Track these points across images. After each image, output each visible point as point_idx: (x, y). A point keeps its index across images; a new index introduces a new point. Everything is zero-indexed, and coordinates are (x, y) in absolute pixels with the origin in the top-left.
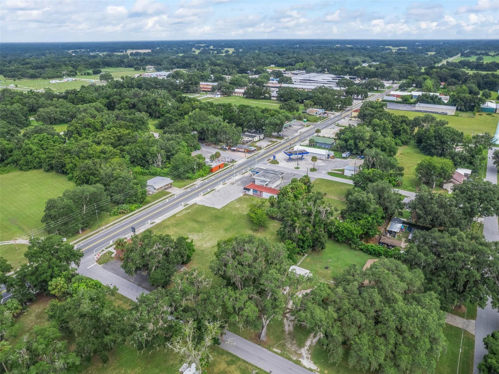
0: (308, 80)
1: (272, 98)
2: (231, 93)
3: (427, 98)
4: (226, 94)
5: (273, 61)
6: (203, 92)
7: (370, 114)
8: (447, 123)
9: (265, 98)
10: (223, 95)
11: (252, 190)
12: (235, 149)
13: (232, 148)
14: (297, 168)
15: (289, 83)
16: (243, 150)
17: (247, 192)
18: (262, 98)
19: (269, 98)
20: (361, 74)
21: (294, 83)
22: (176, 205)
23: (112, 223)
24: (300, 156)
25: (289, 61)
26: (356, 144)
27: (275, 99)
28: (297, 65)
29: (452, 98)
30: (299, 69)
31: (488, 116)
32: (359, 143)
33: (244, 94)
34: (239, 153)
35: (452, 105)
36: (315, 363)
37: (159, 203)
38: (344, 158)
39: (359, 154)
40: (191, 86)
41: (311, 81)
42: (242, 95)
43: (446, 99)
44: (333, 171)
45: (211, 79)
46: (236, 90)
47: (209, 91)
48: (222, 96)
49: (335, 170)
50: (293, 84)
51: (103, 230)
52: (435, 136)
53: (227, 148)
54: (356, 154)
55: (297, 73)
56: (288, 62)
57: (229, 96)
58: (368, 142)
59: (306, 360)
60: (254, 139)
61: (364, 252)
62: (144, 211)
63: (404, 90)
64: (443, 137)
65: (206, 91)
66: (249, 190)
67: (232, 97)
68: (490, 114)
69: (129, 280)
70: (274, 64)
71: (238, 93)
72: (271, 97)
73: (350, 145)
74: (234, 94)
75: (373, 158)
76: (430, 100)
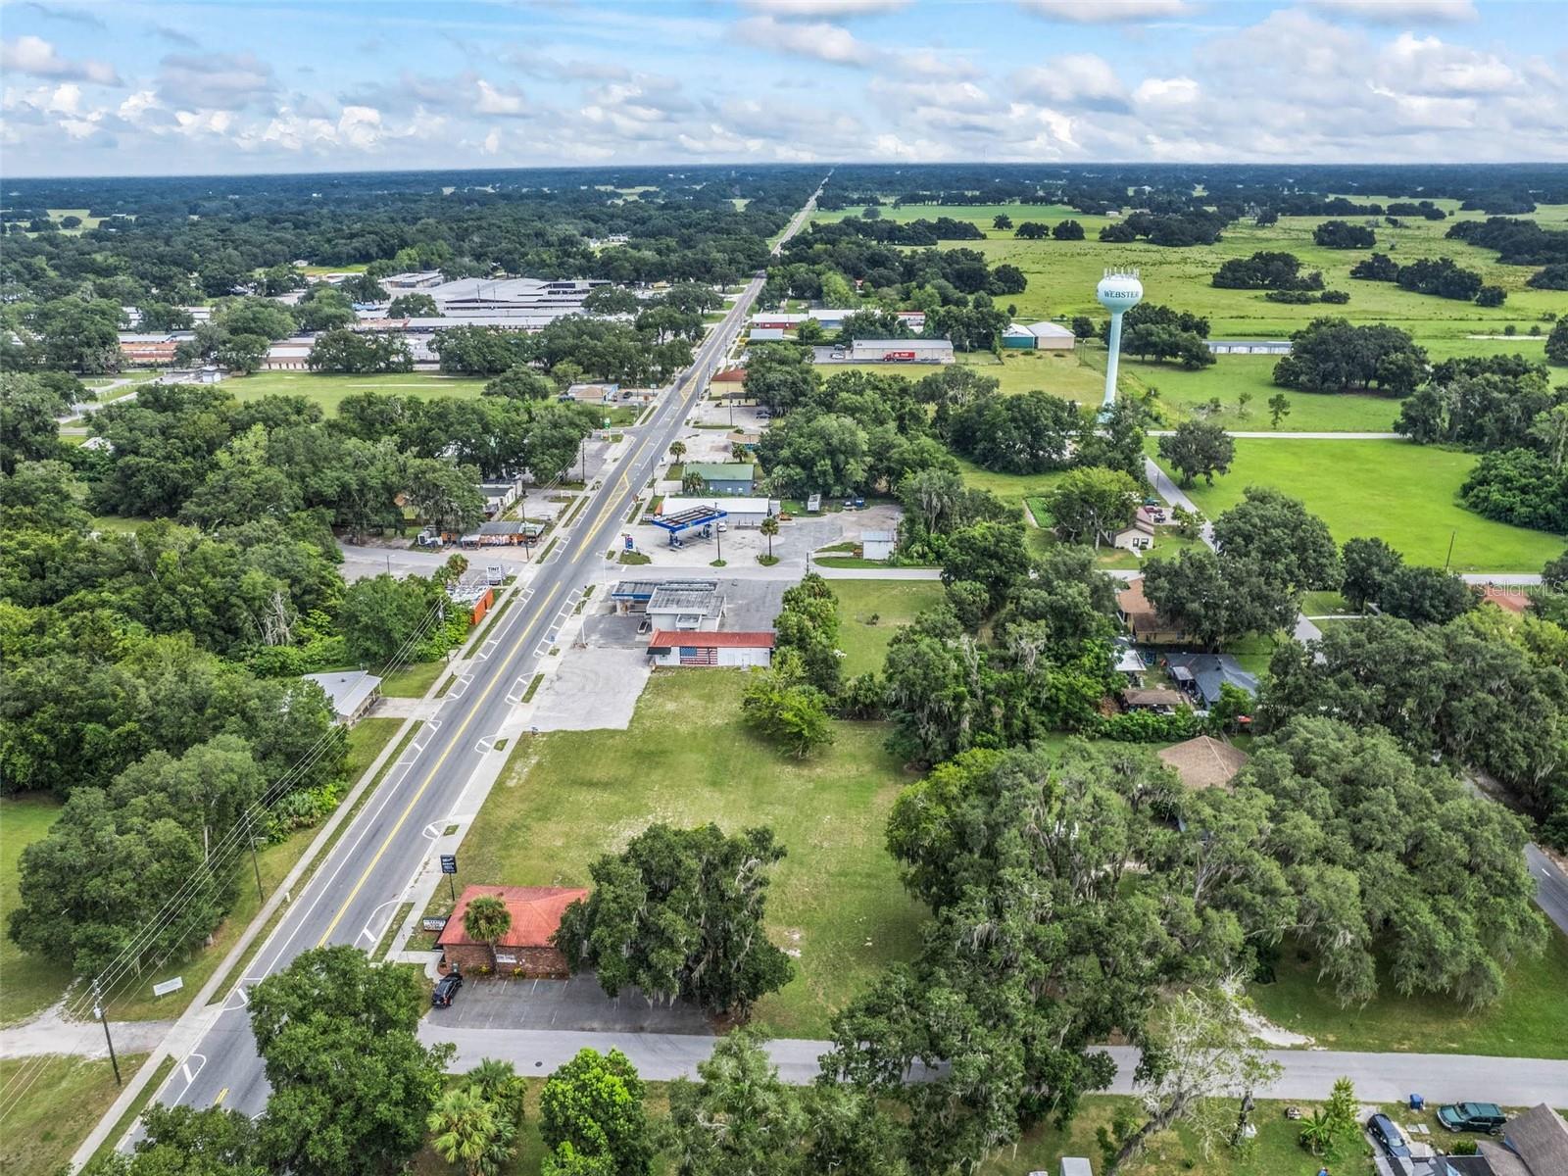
0: (476, 301)
1: (417, 367)
2: (257, 361)
3: (872, 323)
4: (239, 369)
5: (298, 247)
6: (138, 371)
7: (786, 381)
8: (997, 384)
9: (391, 369)
10: (228, 372)
11: (676, 650)
12: (475, 538)
13: (464, 539)
14: (719, 563)
15: (427, 315)
16: (505, 539)
17: (659, 660)
18: (379, 371)
19: (407, 367)
20: (624, 272)
21: (446, 313)
22: (465, 753)
23: (295, 874)
24: (700, 528)
25: (356, 243)
26: (838, 470)
27: (437, 367)
28: (403, 256)
29: (932, 318)
30: (411, 269)
31: (1028, 358)
32: (847, 463)
33: (312, 361)
34: (492, 551)
35: (937, 338)
36: (1291, 1029)
37: (398, 762)
38: (814, 513)
39: (849, 497)
40: (87, 351)
41: (492, 305)
42: (306, 366)
43: (916, 321)
44: (827, 554)
45: (127, 321)
46: (275, 352)
47: (166, 365)
48: (226, 377)
49: (824, 550)
50: (443, 316)
51: (285, 903)
52: (1013, 420)
53: (440, 541)
54: (842, 496)
55: (413, 280)
56: (355, 249)
57: (249, 374)
58: (868, 459)
59: (1264, 1029)
60: (505, 500)
61: (1114, 739)
62: (371, 800)
63: (773, 308)
64: (1037, 419)
65: (151, 365)
66: (664, 651)
67: (268, 377)
68: (1030, 354)
69: (583, 1030)
70: (305, 259)
71: (279, 360)
72: (409, 362)
73: (824, 473)
74: (265, 367)
75: (939, 496)
76: (880, 330)
